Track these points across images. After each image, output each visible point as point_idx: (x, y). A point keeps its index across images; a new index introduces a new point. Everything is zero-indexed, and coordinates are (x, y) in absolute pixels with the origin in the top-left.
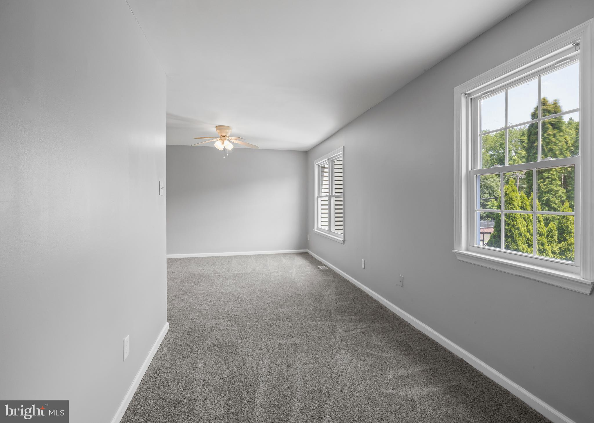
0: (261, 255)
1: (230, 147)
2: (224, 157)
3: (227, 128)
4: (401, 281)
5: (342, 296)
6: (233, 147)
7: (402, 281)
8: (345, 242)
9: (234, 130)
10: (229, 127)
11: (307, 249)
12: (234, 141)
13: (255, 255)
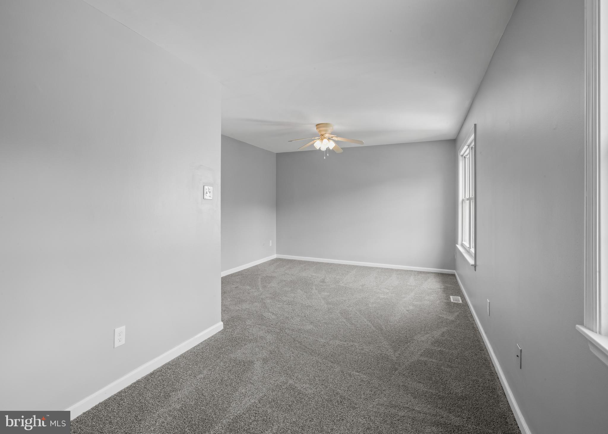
0: (390, 269)
1: (331, 145)
2: (325, 158)
3: (326, 125)
4: (517, 356)
5: (439, 349)
6: (335, 145)
7: (520, 356)
8: (477, 267)
9: (336, 127)
10: (327, 124)
11: (454, 270)
12: (336, 139)
13: (382, 269)
